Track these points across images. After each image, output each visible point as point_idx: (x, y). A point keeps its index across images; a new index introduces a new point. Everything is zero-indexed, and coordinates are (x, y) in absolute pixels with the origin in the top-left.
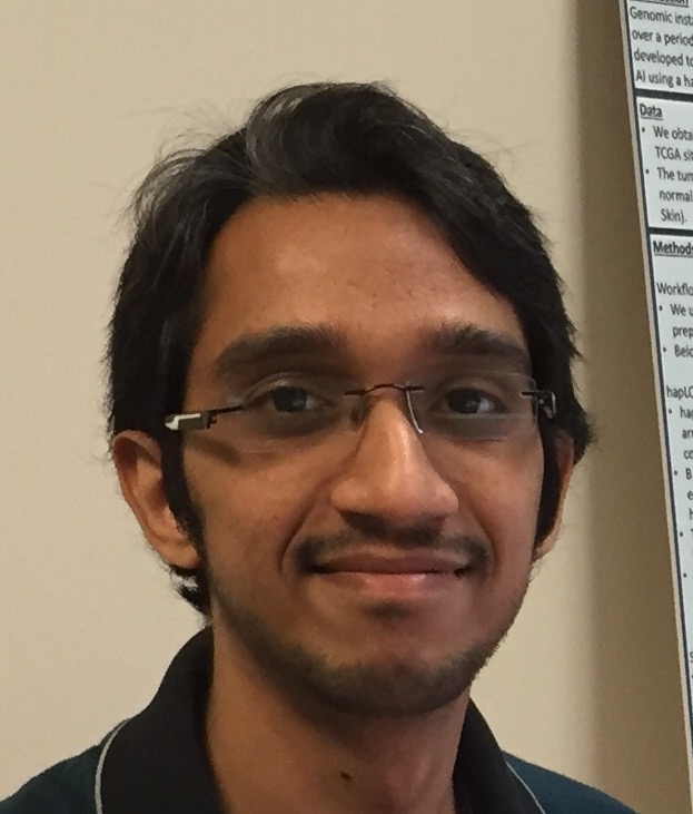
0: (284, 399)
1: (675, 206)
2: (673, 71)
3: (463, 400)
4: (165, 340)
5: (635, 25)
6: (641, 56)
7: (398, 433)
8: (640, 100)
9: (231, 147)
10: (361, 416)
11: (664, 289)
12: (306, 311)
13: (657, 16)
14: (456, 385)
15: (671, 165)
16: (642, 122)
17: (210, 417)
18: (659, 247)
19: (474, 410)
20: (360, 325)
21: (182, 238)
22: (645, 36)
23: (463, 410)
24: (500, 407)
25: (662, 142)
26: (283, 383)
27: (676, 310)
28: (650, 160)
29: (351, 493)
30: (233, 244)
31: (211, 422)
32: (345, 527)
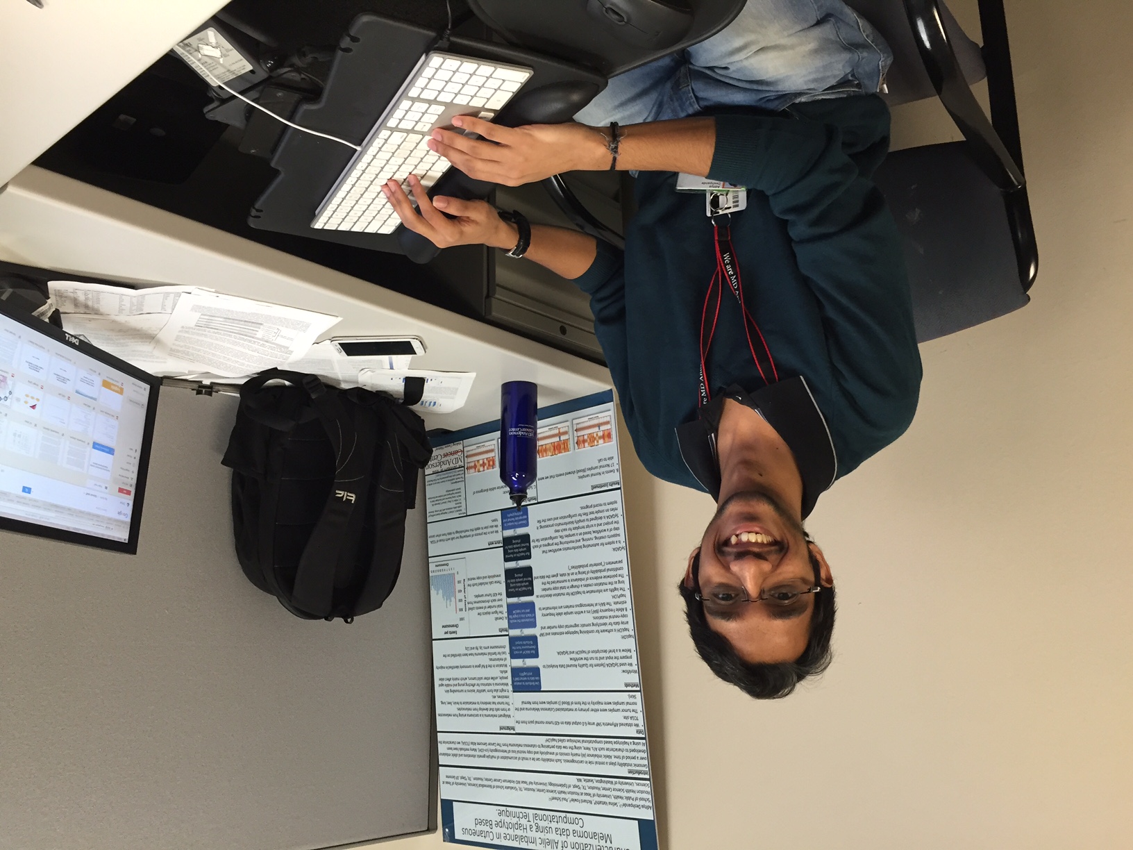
0: (785, 596)
1: (632, 700)
2: (633, 747)
3: (727, 597)
4: (822, 614)
5: (646, 762)
6: (643, 751)
7: (751, 586)
8: (644, 736)
9: (801, 677)
10: (762, 592)
11: (635, 672)
12: (779, 624)
13: (638, 766)
14: (731, 602)
15: (633, 714)
16: (643, 728)
17: (809, 591)
18: (637, 686)
19: (724, 594)
20: (763, 620)
21: (818, 645)
22: (642, 758)
23: (727, 594)
24: (716, 595)
25: (636, 722)
26: (786, 602)
27: (631, 665)
28: (640, 715)
29: (766, 566)
30: (801, 646)
31: (810, 589)
32: (767, 557)
